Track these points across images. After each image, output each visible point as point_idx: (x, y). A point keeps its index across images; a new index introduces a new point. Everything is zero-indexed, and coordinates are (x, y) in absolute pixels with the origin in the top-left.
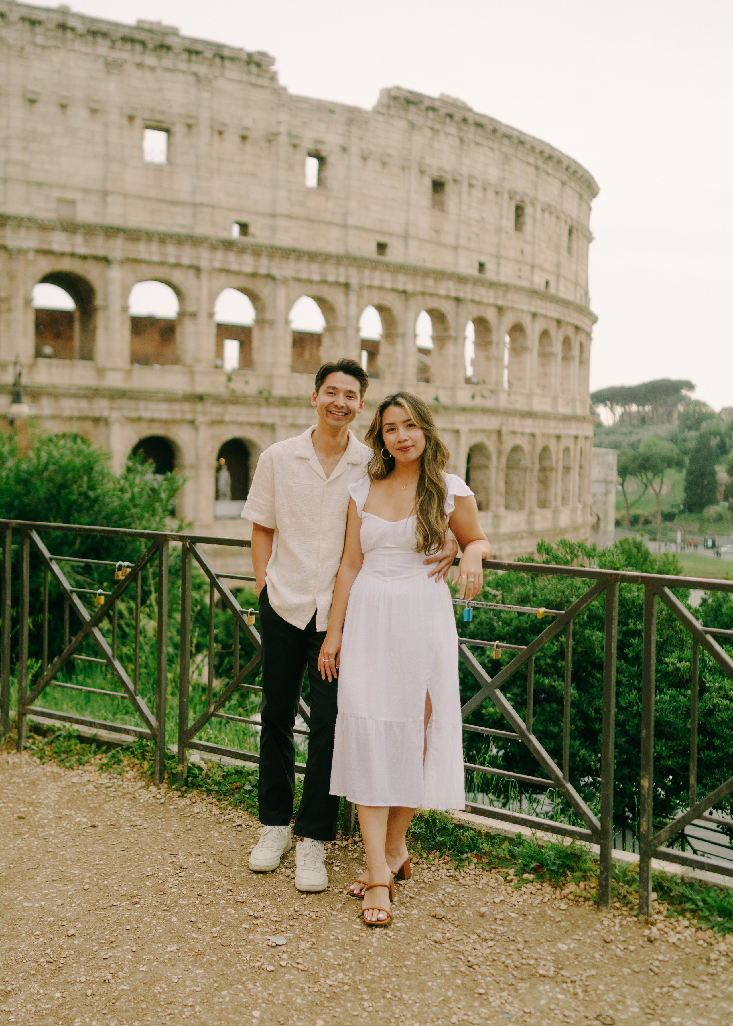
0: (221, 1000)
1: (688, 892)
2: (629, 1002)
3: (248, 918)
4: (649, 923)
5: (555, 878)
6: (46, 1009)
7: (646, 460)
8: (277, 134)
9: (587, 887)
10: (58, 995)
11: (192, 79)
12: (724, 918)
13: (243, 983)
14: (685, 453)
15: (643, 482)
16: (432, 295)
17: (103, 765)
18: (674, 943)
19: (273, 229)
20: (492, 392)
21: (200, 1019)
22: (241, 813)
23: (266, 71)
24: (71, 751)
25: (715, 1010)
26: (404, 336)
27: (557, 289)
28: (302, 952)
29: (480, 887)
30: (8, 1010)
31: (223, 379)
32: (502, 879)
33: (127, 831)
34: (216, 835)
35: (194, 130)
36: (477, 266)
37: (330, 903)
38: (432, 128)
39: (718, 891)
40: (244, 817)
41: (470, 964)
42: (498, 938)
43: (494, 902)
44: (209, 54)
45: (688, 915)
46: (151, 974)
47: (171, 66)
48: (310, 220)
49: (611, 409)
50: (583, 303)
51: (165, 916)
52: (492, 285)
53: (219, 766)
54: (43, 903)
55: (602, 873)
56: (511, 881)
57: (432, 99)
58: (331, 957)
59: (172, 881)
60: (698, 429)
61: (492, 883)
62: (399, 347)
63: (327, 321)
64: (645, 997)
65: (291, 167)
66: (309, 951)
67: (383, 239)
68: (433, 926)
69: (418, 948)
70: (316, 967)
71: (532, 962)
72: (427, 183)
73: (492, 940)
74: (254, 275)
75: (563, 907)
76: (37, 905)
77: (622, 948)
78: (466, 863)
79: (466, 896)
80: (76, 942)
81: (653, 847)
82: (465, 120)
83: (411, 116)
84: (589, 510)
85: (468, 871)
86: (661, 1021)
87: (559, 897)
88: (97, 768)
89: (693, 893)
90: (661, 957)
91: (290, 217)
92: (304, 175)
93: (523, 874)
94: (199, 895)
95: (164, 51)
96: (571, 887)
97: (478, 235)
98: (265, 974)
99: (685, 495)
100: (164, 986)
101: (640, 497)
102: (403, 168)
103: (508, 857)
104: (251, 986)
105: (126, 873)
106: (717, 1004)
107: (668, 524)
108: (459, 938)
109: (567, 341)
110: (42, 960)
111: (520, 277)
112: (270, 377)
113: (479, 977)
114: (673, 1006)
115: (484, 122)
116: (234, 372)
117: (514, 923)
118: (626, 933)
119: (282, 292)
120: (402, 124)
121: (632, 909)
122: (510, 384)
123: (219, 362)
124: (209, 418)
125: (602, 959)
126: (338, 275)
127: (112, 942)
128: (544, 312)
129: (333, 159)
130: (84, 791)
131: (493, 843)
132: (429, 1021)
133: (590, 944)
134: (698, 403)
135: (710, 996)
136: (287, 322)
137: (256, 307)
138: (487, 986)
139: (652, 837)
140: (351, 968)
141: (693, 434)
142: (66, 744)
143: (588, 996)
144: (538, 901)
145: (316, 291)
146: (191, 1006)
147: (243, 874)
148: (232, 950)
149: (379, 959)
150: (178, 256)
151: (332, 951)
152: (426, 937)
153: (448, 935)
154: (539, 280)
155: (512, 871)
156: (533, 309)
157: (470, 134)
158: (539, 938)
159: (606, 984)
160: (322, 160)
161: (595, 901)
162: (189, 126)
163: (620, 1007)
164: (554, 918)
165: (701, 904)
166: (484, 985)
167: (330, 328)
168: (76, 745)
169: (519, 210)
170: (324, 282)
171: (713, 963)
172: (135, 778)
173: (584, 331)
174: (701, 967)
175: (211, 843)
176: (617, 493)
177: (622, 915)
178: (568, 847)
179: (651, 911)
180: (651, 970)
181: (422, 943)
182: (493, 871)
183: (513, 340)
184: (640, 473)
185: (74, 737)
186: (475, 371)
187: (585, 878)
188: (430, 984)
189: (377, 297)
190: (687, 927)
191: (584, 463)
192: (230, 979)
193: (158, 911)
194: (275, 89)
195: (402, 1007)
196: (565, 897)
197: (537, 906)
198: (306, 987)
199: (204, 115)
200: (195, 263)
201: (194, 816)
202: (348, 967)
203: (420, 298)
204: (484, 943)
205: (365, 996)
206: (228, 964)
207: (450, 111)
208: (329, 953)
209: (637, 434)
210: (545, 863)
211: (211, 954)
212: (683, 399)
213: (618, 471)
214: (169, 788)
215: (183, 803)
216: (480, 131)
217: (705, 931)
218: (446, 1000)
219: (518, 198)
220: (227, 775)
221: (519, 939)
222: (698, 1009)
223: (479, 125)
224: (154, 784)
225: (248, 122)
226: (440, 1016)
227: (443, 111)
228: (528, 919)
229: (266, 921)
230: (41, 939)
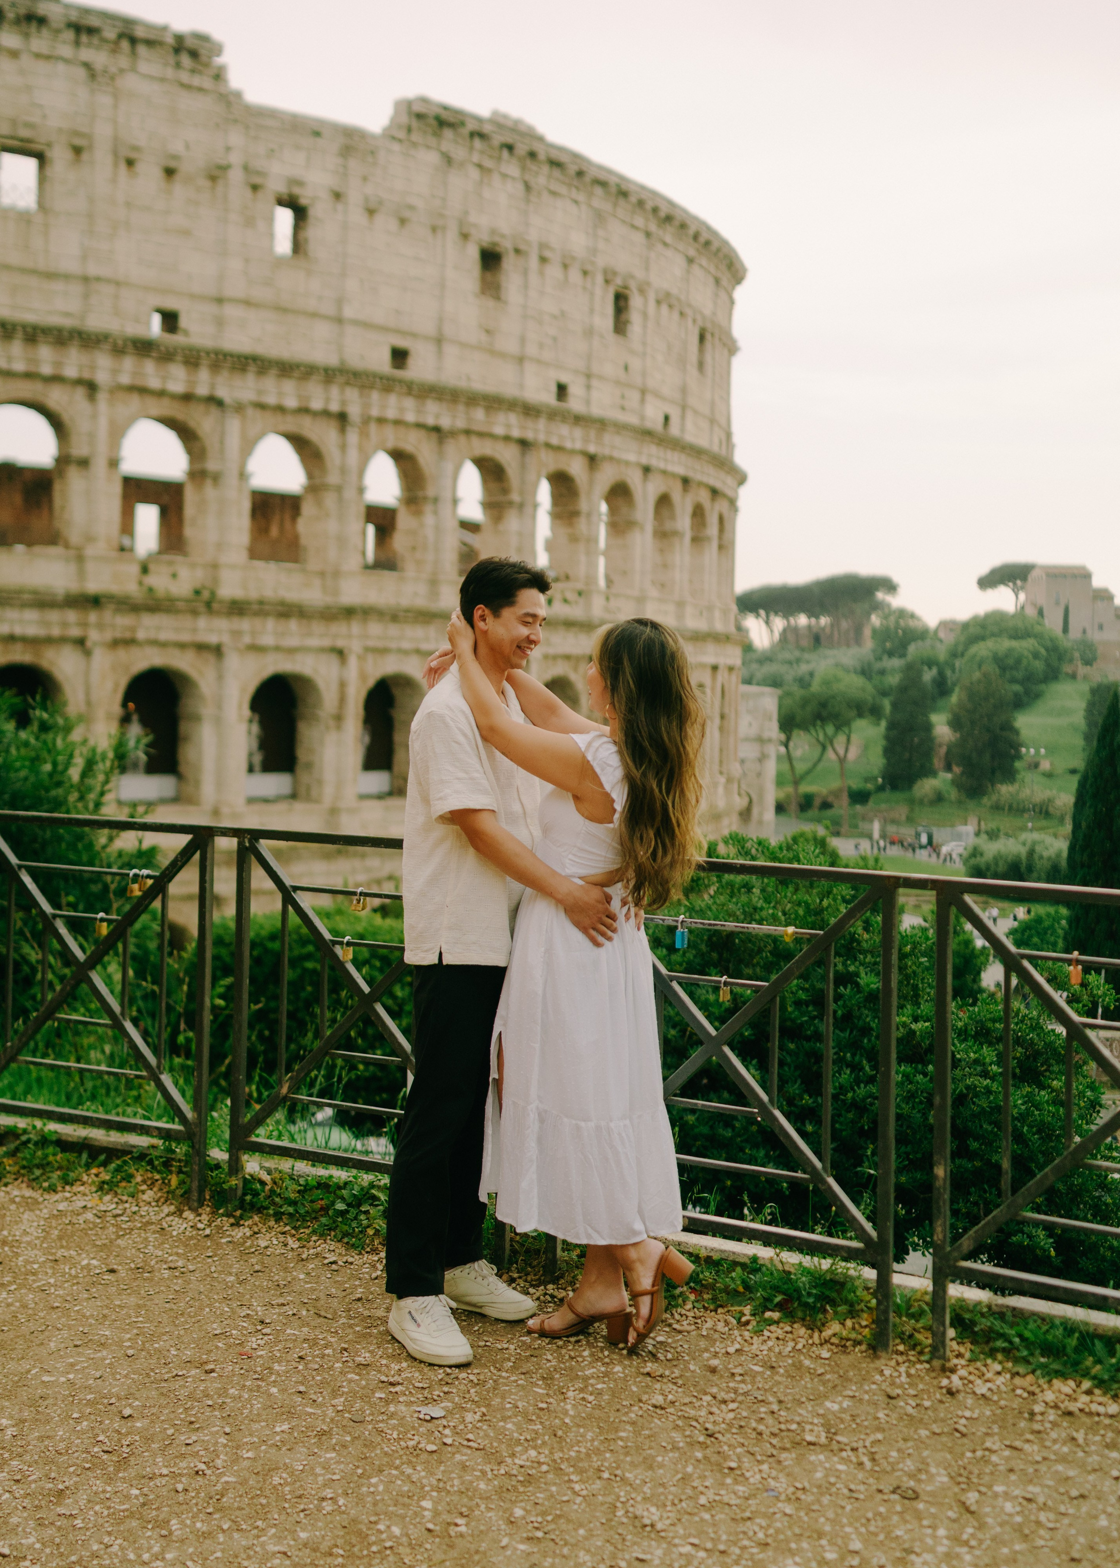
0: (372, 1489)
1: (998, 1325)
2: (933, 1470)
3: (381, 1385)
4: (947, 1370)
5: (810, 1316)
6: (123, 1511)
7: (823, 705)
8: (224, 168)
9: (857, 1326)
10: (135, 1492)
11: (81, 73)
12: (1048, 1357)
13: (396, 1468)
14: (884, 694)
15: (818, 740)
16: (481, 435)
17: (103, 1182)
18: (983, 1395)
19: (220, 322)
20: (580, 594)
21: (348, 1514)
22: (333, 1245)
23: (207, 65)
24: (48, 1164)
25: (1048, 1475)
26: (436, 500)
27: (683, 429)
28: (470, 1426)
29: (705, 1333)
30: (68, 1513)
31: (135, 569)
32: (735, 1322)
33: (166, 1276)
34: (302, 1276)
35: (85, 156)
36: (554, 389)
37: (494, 1363)
38: (480, 166)
39: (1039, 1322)
40: (337, 1251)
41: (709, 1432)
42: (740, 1398)
43: (727, 1353)
44: (110, 34)
45: (1000, 1356)
46: (261, 1462)
47: (45, 51)
48: (281, 310)
49: (767, 622)
50: (724, 452)
51: (259, 1386)
52: (578, 420)
53: (291, 1178)
54: (71, 1376)
55: (879, 1303)
56: (747, 1323)
57: (479, 120)
58: (513, 1431)
59: (253, 1342)
60: (903, 655)
61: (720, 1326)
62: (429, 519)
63: (310, 475)
64: (953, 1463)
65: (249, 222)
66: (480, 1424)
67: (402, 343)
68: (647, 1386)
69: (633, 1415)
70: (495, 1444)
71: (794, 1427)
72: (473, 253)
73: (733, 1401)
74: (187, 398)
75: (825, 1354)
76: (63, 1379)
77: (914, 1404)
78: (680, 1301)
79: (686, 1346)
80: (139, 1425)
81: (952, 1262)
82: (532, 155)
83: (446, 146)
84: (736, 786)
85: (683, 1312)
86: (979, 1492)
87: (817, 1341)
88: (94, 1189)
89: (1004, 1325)
90: (968, 1414)
91: (247, 303)
92: (271, 235)
93: (763, 1313)
94: (300, 1357)
95: (34, 25)
96: (835, 1327)
97: (555, 339)
98: (424, 1456)
99: (884, 761)
100: (284, 1475)
101: (815, 765)
102: (434, 229)
103: (741, 1289)
104: (409, 1471)
105: (182, 1332)
106: (1049, 1468)
107: (858, 808)
108: (687, 1400)
109: (698, 513)
110: (96, 1449)
111: (623, 408)
112: (215, 566)
113: (726, 1448)
114: (992, 1473)
115: (564, 158)
116: (151, 557)
117: (759, 1378)
118: (917, 1385)
119: (234, 426)
120: (432, 158)
121: (921, 1353)
122: (609, 581)
123: (126, 542)
124: (108, 636)
125: (888, 1419)
126: (328, 400)
127: (192, 1423)
128: (662, 465)
129: (316, 212)
130: (81, 1222)
131: (718, 1271)
132: (669, 1503)
133: (868, 1401)
134: (902, 613)
135: (1039, 1458)
136: (243, 476)
137: (189, 451)
138: (739, 1458)
139: (949, 1249)
140: (544, 1443)
141: (896, 663)
142: (39, 1153)
143: (878, 1465)
144: (789, 1349)
145: (291, 424)
146: (331, 1499)
147: (358, 1329)
148: (370, 1427)
149: (582, 1430)
150: (58, 364)
151: (514, 1424)
152: (640, 1401)
153: (670, 1397)
154: (653, 414)
155: (747, 1310)
156: (644, 461)
157: (542, 177)
158: (797, 1397)
159: (899, 1450)
160: (300, 213)
161: (869, 1345)
162: (77, 151)
163: (924, 1477)
164: (815, 1370)
165: (1017, 1340)
166: (734, 1458)
167: (314, 487)
168: (54, 1155)
169: (621, 302)
170: (304, 410)
171: (1039, 1418)
172: (157, 1201)
173: (724, 496)
174: (1023, 1424)
175: (297, 1288)
176: (779, 758)
177: (909, 1361)
178: (827, 1271)
179: (948, 1353)
180: (957, 1430)
181: (636, 1408)
182: (720, 1310)
183: (613, 510)
184: (814, 726)
185: (52, 1142)
186: (551, 560)
187: (853, 1313)
188: (660, 1459)
189: (392, 438)
190: (999, 1373)
191: (726, 711)
192: (377, 1463)
193: (247, 1380)
194: (221, 95)
195: (628, 1488)
196: (826, 1341)
197: (788, 1356)
198: (488, 1470)
199: (103, 132)
200: (86, 375)
201: (262, 1252)
202: (539, 1442)
203: (462, 439)
204: (723, 1406)
205: (573, 1477)
206: (369, 1445)
207: (509, 140)
208: (509, 1426)
209: (808, 662)
210: (795, 1295)
211: (341, 1433)
212: (877, 606)
213: (779, 721)
214: (213, 1213)
215: (240, 1234)
216: (556, 173)
217: (1024, 1376)
218: (686, 1479)
219: (619, 281)
220: (305, 1191)
221: (771, 1399)
222: (1026, 1474)
223: (555, 164)
224: (190, 1209)
225: (178, 147)
226: (683, 1497)
227: (498, 139)
228: (777, 1373)
229: (408, 1388)
230: (85, 1423)
